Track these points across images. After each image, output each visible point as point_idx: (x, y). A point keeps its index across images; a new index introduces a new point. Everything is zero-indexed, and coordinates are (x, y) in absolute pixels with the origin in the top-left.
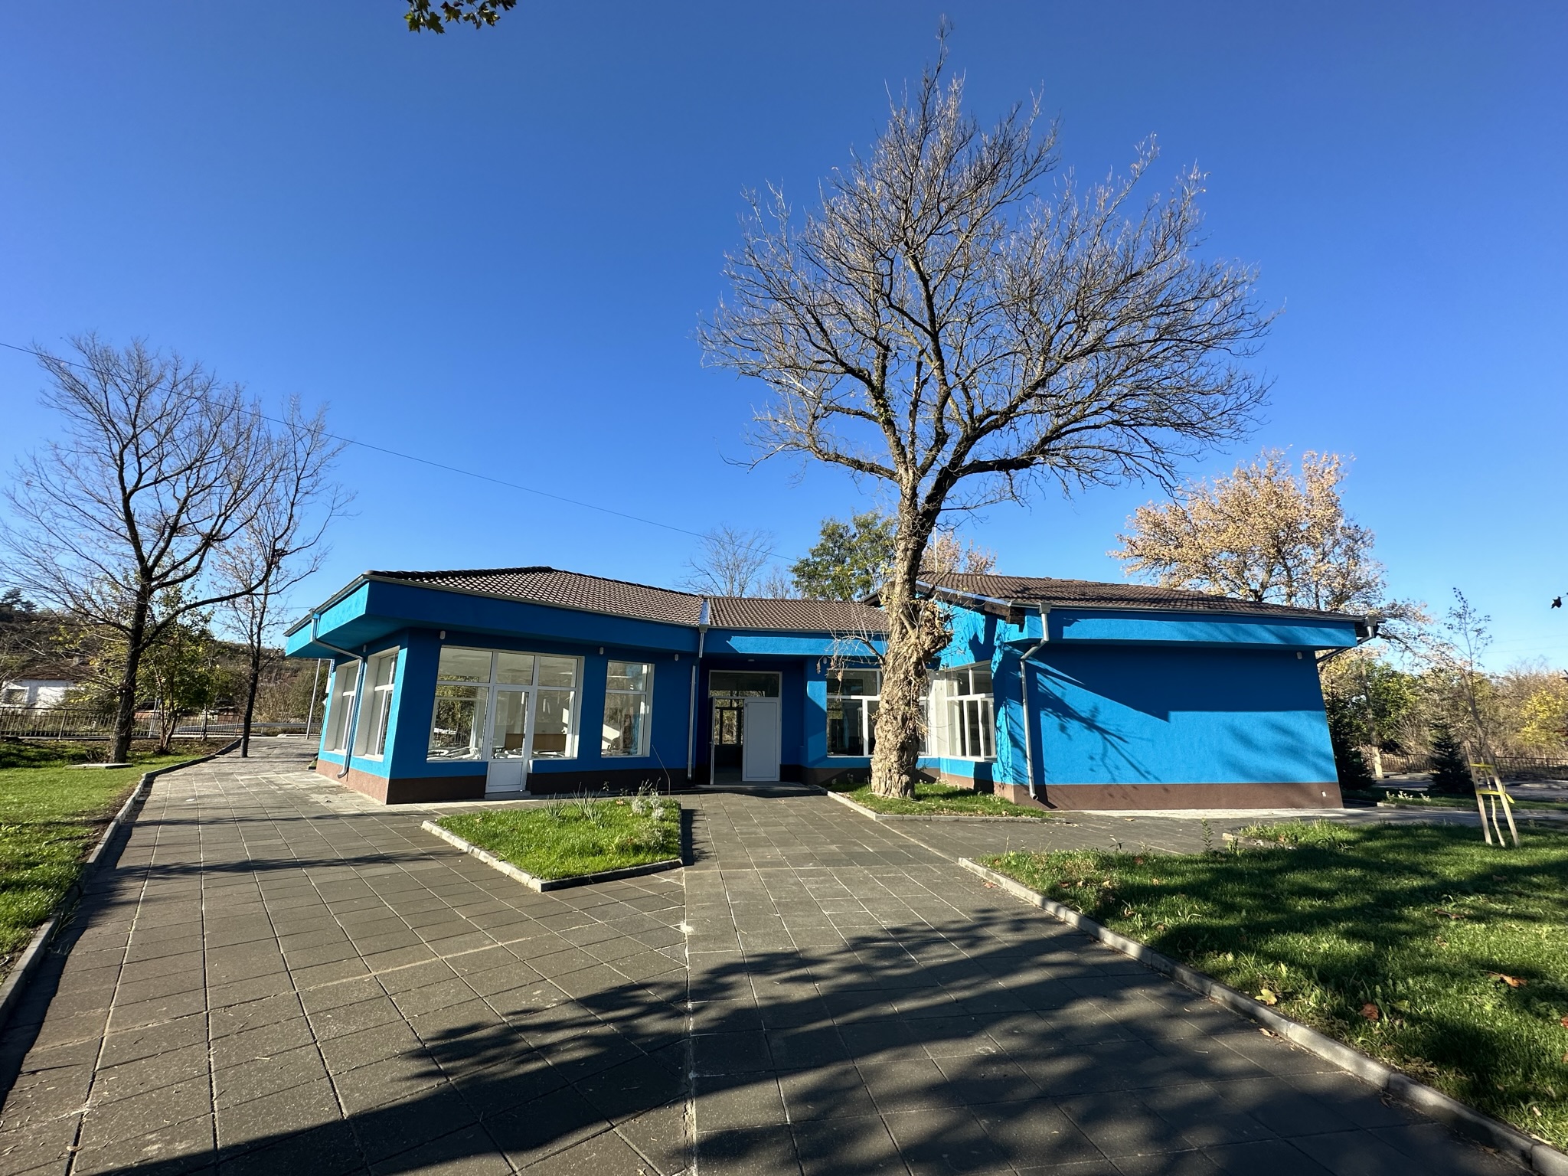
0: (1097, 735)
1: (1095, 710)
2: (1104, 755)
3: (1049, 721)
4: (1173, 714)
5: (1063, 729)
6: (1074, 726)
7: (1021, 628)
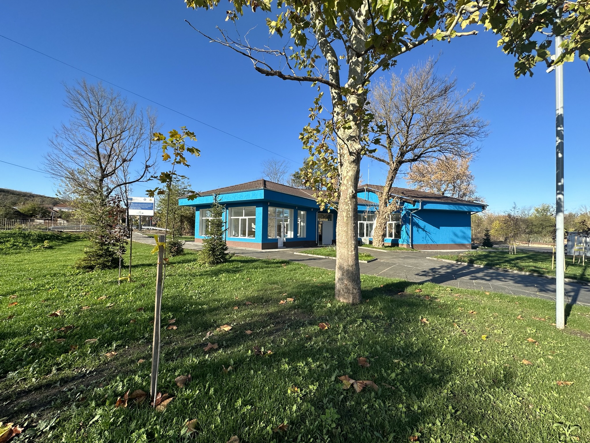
0: (425, 232)
1: (425, 226)
2: (426, 237)
3: (415, 229)
4: (441, 227)
5: (418, 231)
6: (420, 230)
7: (414, 206)
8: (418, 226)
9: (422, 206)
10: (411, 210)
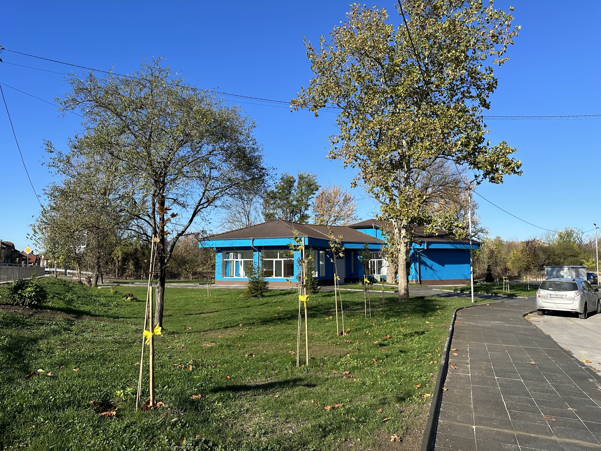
0: (432, 270)
1: (432, 265)
2: (433, 274)
3: (422, 267)
4: (445, 265)
7: (421, 246)
8: (426, 264)
9: (427, 246)
10: (418, 249)
